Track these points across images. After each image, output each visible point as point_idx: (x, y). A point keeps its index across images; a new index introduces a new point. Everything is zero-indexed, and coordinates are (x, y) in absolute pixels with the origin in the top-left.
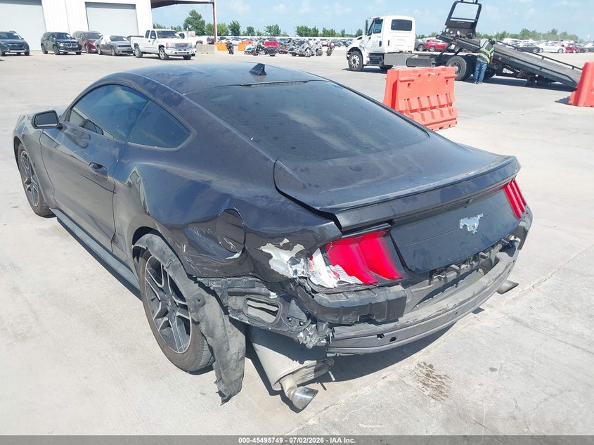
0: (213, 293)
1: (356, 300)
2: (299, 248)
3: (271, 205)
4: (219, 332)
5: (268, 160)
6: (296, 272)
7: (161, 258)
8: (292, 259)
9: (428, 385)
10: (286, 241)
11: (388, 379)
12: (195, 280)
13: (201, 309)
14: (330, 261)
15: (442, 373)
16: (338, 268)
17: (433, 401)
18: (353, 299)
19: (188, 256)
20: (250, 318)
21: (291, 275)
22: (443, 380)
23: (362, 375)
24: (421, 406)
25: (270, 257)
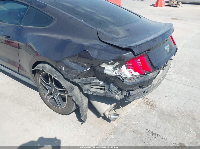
0: (77, 85)
1: (139, 81)
2: (117, 64)
3: (102, 47)
4: (80, 99)
5: (93, 29)
6: (116, 73)
7: (51, 73)
8: (114, 68)
9: (149, 105)
10: (112, 61)
11: (135, 105)
12: (69, 81)
13: (72, 91)
14: (128, 68)
15: (151, 100)
16: (131, 70)
17: (152, 110)
18: (138, 80)
19: (65, 71)
20: (93, 92)
21: (114, 74)
22: (153, 102)
23: (126, 105)
24: (149, 113)
25: (104, 68)
